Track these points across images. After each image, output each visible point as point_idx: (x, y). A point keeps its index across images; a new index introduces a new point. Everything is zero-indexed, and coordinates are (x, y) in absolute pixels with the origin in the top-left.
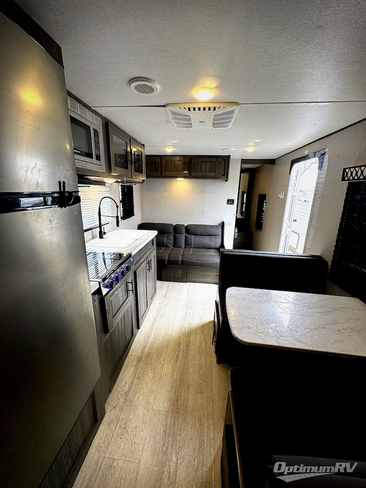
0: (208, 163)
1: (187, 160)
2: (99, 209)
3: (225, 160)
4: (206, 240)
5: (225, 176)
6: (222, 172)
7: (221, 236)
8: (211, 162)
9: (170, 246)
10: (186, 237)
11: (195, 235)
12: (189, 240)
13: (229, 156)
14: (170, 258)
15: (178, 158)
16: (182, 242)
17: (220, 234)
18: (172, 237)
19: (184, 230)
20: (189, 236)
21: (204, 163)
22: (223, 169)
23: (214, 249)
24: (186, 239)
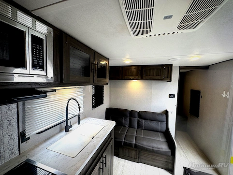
0: (155, 70)
1: (140, 69)
2: (67, 108)
3: (168, 67)
4: (153, 125)
5: (169, 78)
6: (166, 76)
7: (165, 122)
8: (157, 69)
9: (126, 126)
10: (138, 120)
11: (145, 119)
12: (140, 123)
13: (171, 65)
14: (125, 141)
15: (133, 68)
16: (136, 124)
17: (165, 120)
18: (128, 120)
19: (137, 115)
20: (140, 120)
21: (152, 70)
22: (166, 73)
23: (160, 132)
24: (138, 122)
